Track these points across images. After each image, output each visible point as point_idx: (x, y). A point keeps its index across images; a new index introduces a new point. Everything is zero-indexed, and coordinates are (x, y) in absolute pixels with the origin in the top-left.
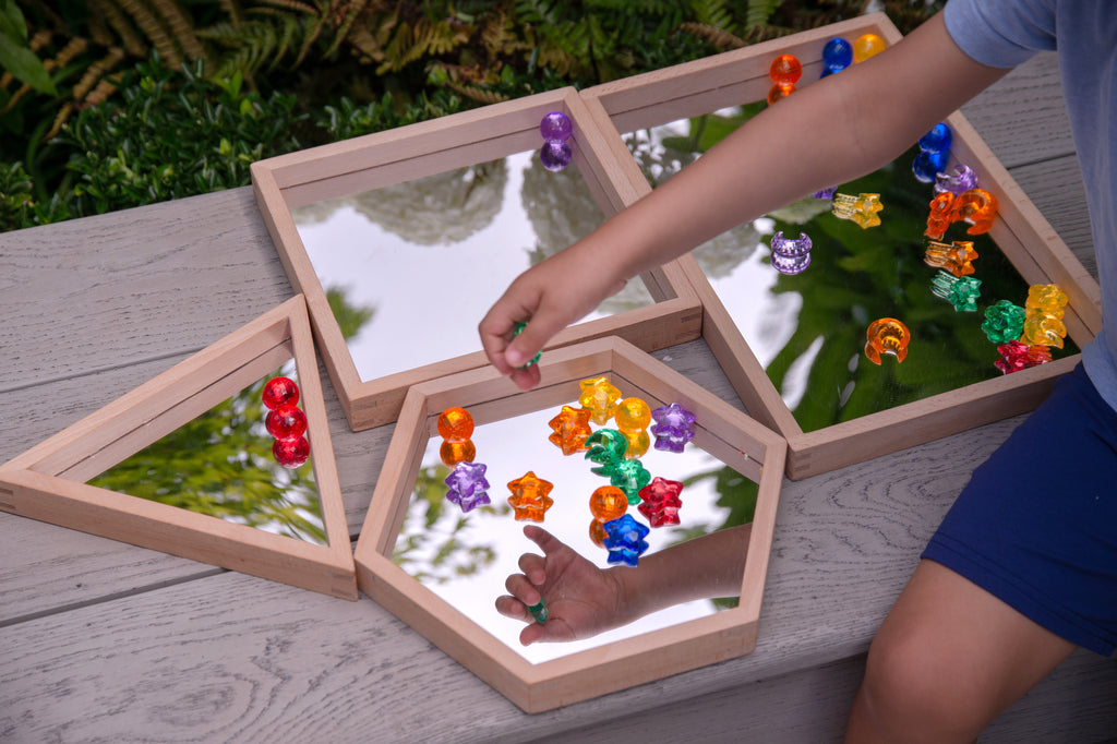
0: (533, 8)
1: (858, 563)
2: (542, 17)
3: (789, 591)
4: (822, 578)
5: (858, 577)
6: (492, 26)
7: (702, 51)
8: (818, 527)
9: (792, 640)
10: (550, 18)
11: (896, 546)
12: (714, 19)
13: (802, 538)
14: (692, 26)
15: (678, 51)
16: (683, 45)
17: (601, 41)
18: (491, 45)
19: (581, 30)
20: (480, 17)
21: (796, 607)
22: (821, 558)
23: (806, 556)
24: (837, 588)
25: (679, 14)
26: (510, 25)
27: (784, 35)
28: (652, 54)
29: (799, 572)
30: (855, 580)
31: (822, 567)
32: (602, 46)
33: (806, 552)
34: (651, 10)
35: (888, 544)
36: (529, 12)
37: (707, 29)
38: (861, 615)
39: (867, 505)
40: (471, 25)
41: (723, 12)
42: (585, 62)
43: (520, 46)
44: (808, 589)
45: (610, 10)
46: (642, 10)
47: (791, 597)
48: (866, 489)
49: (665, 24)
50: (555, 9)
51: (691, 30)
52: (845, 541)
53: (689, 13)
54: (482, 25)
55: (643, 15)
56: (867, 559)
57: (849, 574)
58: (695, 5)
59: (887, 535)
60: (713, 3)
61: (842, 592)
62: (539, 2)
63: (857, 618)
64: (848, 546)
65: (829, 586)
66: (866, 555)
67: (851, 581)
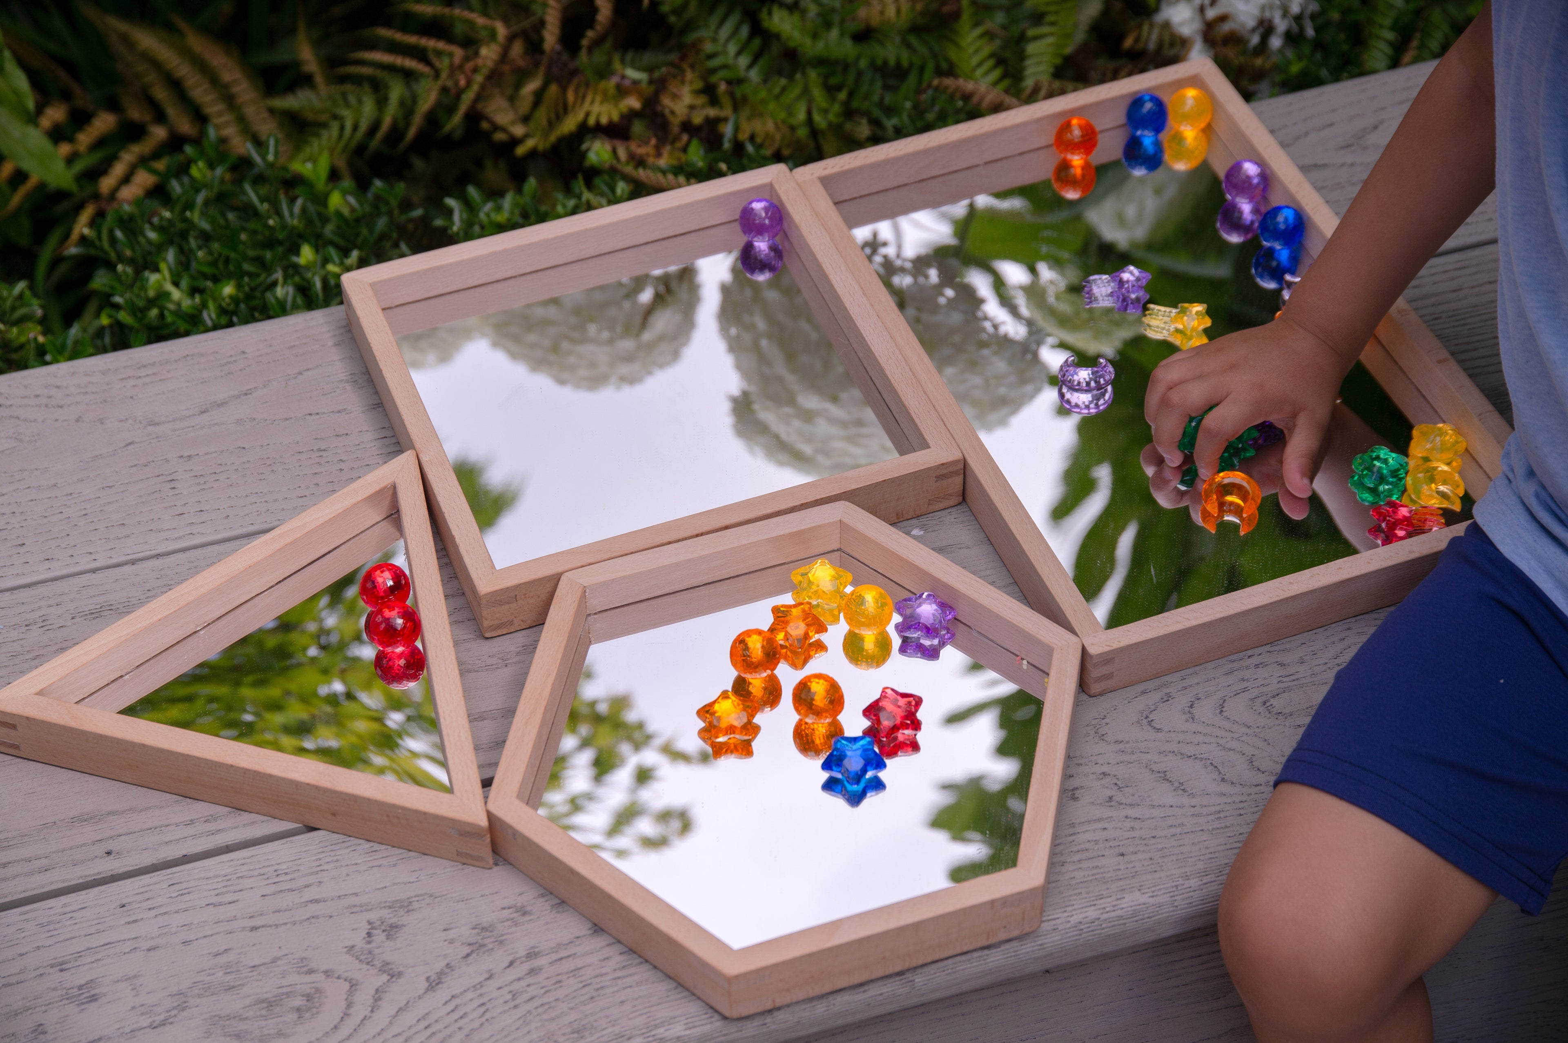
0: (730, 61)
1: (1181, 807)
2: (742, 74)
3: (1087, 846)
4: (1132, 828)
5: (1181, 825)
6: (673, 87)
7: (963, 116)
8: (1127, 757)
9: (1092, 913)
10: (754, 75)
11: (1232, 783)
12: (979, 73)
13: (1104, 774)
14: (949, 82)
15: (930, 116)
16: (937, 108)
17: (824, 105)
18: (673, 112)
19: (796, 91)
20: (656, 74)
21: (1097, 867)
22: (1128, 801)
23: (1111, 798)
24: (1153, 841)
25: (930, 67)
26: (699, 85)
27: (1074, 91)
28: (894, 120)
29: (1100, 820)
30: (1178, 830)
31: (1131, 812)
32: (825, 111)
33: (1109, 793)
34: (892, 62)
35: (1223, 780)
36: (725, 67)
37: (970, 86)
38: (1187, 878)
39: (1192, 726)
40: (644, 85)
41: (991, 63)
42: (802, 133)
43: (712, 112)
44: (1112, 844)
45: (836, 62)
46: (879, 62)
47: (1089, 855)
48: (1191, 706)
49: (912, 79)
50: (762, 62)
51: (946, 88)
52: (1164, 776)
53: (944, 65)
54: (660, 85)
55: (881, 69)
56: (1194, 802)
57: (1170, 822)
58: (952, 54)
59: (1220, 768)
60: (977, 51)
61: (1160, 846)
62: (739, 53)
63: (1181, 881)
64: (1167, 784)
65: (1141, 838)
66: (1192, 795)
67: (1173, 831)
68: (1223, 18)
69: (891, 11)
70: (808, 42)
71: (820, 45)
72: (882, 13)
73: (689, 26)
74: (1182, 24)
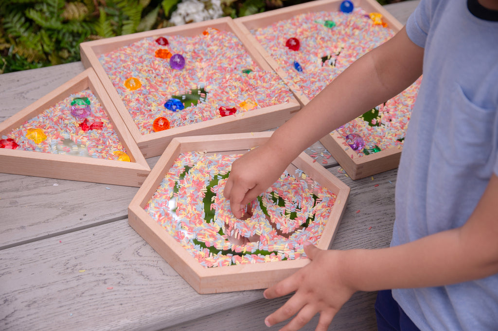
0: (17, 30)
1: (147, 285)
2: (21, 34)
3: (108, 301)
4: (127, 294)
5: (146, 292)
8: (127, 267)
10: (26, 34)
11: (167, 275)
12: (107, 35)
13: (118, 273)
14: (94, 37)
17: (48, 43)
21: (111, 310)
22: (126, 283)
23: (119, 282)
24: (134, 298)
29: (114, 291)
30: (145, 294)
31: (126, 288)
32: (48, 45)
33: (119, 280)
34: (76, 31)
35: (164, 274)
36: (15, 31)
38: (146, 312)
39: (154, 254)
41: (112, 33)
43: (7, 45)
44: (117, 300)
45: (54, 30)
46: (71, 31)
47: (108, 305)
50: (29, 30)
52: (141, 274)
55: (72, 33)
56: (151, 283)
57: (142, 291)
59: (163, 270)
60: (106, 29)
61: (136, 300)
62: (21, 27)
63: (144, 314)
64: (142, 276)
65: (130, 298)
66: (151, 280)
67: (142, 294)
68: (191, 21)
69: (77, 15)
70: (44, 22)
71: (48, 23)
72: (73, 15)
74: (178, 23)
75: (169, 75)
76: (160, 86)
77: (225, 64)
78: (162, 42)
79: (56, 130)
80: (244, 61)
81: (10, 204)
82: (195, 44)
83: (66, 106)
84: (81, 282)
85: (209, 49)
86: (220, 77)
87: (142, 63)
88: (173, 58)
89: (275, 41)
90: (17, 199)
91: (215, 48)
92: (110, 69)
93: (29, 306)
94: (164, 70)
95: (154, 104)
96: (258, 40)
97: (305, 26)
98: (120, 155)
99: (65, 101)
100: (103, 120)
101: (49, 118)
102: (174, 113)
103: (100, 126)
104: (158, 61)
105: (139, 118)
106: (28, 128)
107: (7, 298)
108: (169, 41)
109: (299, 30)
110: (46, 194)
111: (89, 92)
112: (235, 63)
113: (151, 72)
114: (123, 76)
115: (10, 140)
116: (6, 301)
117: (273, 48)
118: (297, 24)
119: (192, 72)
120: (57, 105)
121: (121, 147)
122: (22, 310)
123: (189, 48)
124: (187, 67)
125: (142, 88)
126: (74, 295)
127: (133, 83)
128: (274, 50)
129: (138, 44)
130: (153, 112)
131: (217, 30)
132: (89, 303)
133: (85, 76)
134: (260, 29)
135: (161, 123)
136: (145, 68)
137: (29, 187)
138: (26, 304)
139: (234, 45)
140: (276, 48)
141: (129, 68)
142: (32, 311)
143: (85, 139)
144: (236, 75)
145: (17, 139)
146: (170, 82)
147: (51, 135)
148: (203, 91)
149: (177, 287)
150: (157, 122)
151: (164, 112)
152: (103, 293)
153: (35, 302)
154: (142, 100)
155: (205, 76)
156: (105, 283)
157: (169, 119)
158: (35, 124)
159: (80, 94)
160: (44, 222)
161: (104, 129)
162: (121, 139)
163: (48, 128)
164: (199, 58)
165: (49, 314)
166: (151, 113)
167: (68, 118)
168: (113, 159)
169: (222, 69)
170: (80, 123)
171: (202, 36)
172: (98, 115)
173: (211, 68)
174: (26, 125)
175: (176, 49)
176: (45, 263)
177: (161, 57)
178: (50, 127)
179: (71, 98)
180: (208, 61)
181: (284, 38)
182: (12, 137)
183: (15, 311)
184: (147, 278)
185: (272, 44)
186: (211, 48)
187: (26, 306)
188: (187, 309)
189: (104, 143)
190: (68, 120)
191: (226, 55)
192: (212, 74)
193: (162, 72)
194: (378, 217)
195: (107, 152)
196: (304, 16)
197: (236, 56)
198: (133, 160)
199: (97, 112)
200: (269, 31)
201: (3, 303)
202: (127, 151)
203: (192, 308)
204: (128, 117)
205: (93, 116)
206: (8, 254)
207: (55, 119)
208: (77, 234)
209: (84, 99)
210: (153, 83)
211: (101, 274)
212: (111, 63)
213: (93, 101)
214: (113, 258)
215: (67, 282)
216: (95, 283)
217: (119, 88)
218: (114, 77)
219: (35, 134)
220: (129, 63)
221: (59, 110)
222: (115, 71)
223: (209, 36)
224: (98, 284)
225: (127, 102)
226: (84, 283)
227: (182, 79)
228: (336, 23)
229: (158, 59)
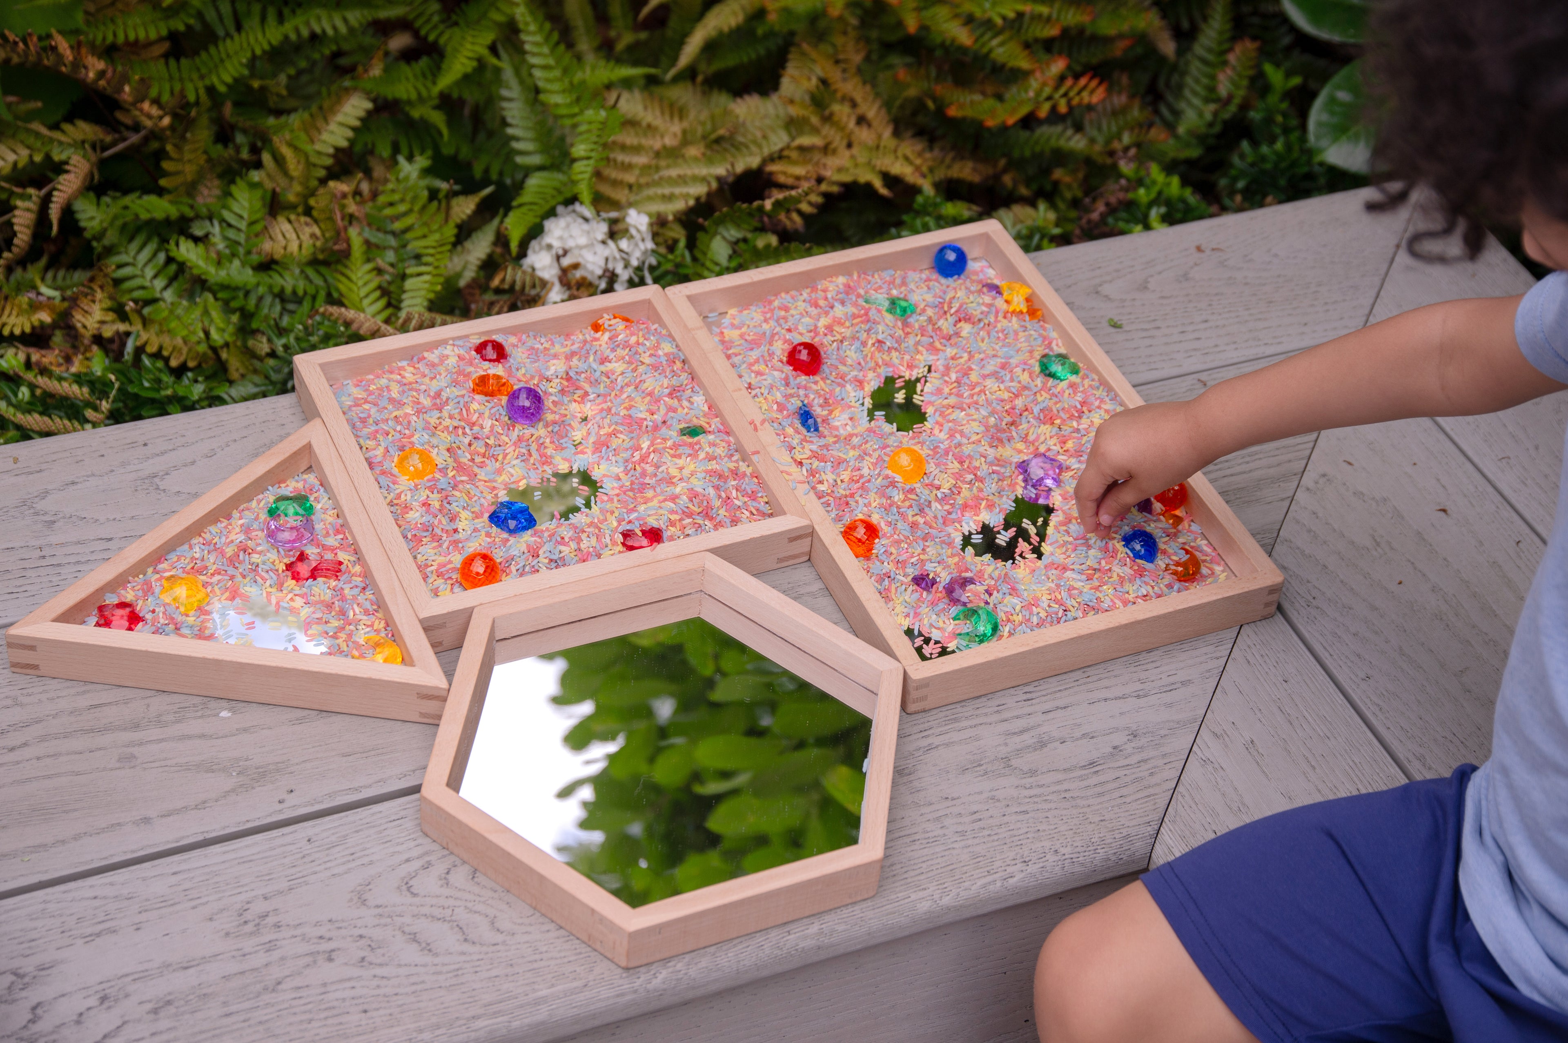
0: (147, 284)
1: (425, 965)
2: (158, 295)
3: (335, 1004)
4: (378, 987)
5: (423, 982)
6: (84, 303)
7: (343, 340)
8: (383, 921)
10: (168, 295)
11: (474, 943)
12: (366, 302)
13: (361, 936)
14: (334, 310)
15: (314, 339)
16: (321, 333)
17: (222, 325)
18: (85, 327)
19: (197, 312)
20: (69, 293)
21: (341, 1023)
22: (379, 961)
23: (363, 959)
24: (395, 998)
25: (322, 294)
26: (108, 303)
27: (444, 323)
28: (283, 341)
29: (350, 979)
30: (419, 987)
31: (379, 971)
32: (223, 330)
33: (362, 954)
34: (288, 290)
35: (466, 940)
36: (143, 288)
37: (350, 314)
38: (420, 1031)
39: (446, 891)
40: (57, 301)
41: (378, 293)
42: (202, 348)
43: (122, 327)
44: (357, 1001)
45: (237, 289)
46: (276, 290)
47: (335, 1012)
48: (448, 873)
49: (306, 305)
50: (175, 284)
51: (331, 314)
52: (414, 938)
53: (335, 295)
54: (74, 301)
55: (281, 296)
56: (437, 960)
57: (413, 979)
58: (343, 286)
59: (465, 929)
60: (365, 284)
61: (400, 1002)
62: (155, 276)
63: (415, 1035)
64: (415, 945)
65: (385, 996)
66: (436, 955)
67: (414, 988)
68: (576, 266)
69: (294, 247)
70: (212, 270)
71: (223, 273)
72: (285, 248)
73: (110, 251)
74: (543, 268)
75: (504, 438)
76: (482, 466)
77: (640, 412)
78: (490, 353)
79: (232, 578)
80: (685, 403)
81: (119, 760)
82: (569, 357)
83: (256, 519)
84: (276, 955)
85: (603, 368)
86: (627, 445)
87: (440, 410)
88: (514, 396)
89: (764, 348)
90: (135, 750)
91: (617, 367)
92: (363, 421)
93: (155, 1011)
94: (492, 426)
95: (464, 514)
96: (723, 342)
97: (839, 311)
98: (377, 645)
99: (254, 504)
100: (342, 556)
101: (216, 550)
102: (512, 540)
103: (336, 570)
104: (478, 403)
105: (428, 551)
106: (167, 574)
107: (107, 991)
108: (508, 349)
109: (823, 322)
110: (202, 736)
111: (311, 478)
112: (663, 409)
113: (460, 431)
114: (393, 442)
115: (122, 605)
116: (103, 999)
117: (756, 368)
118: (822, 303)
119: (560, 430)
120: (236, 514)
121: (383, 624)
122: (139, 1021)
123: (556, 367)
124: (549, 417)
125: (437, 476)
126: (259, 987)
127: (415, 461)
128: (759, 373)
129: (432, 357)
130: (461, 536)
131: (626, 320)
132: (291, 1007)
133: (304, 442)
134: (733, 311)
135: (479, 567)
136: (447, 422)
137: (164, 718)
138: (149, 1006)
139: (663, 360)
140: (762, 367)
141: (409, 422)
142: (164, 1024)
143: (299, 602)
144: (665, 440)
145: (140, 603)
146: (504, 458)
147: (218, 592)
148: (586, 478)
149: (494, 973)
150: (469, 562)
151: (488, 535)
152: (325, 985)
153: (169, 1003)
154: (437, 505)
155: (592, 439)
156: (330, 960)
157: (498, 556)
158: (183, 562)
159: (290, 487)
160: (196, 807)
161: (343, 578)
162: (380, 605)
163: (213, 575)
164: (580, 392)
165: (201, 1032)
166: (456, 536)
167: (259, 549)
168: (362, 656)
169: (632, 423)
170: (287, 561)
171: (589, 334)
172: (332, 541)
173: (607, 421)
174: (161, 567)
175: (523, 371)
176: (194, 908)
177: (486, 394)
178: (217, 572)
179: (269, 497)
180: (600, 399)
181: (786, 341)
182: (129, 596)
183: (124, 1023)
184: (428, 948)
185: (755, 354)
186: (609, 366)
187: (148, 1013)
188: (516, 1024)
189: (342, 613)
190: (260, 553)
191: (644, 386)
192: (609, 435)
193: (487, 431)
194: (975, 808)
195: (350, 636)
196: (841, 280)
197: (667, 391)
198: (407, 660)
199: (327, 534)
200: (754, 315)
201: (97, 1003)
202: (395, 637)
203: (527, 1021)
204: (400, 549)
205: (318, 546)
206: (112, 884)
207: (230, 551)
208: (270, 839)
209: (300, 499)
210: (465, 458)
211: (321, 937)
212: (367, 406)
213: (321, 503)
214: (351, 900)
215: (244, 955)
216: (309, 959)
217: (383, 473)
218: (371, 443)
219: (181, 591)
220: (409, 410)
221: (238, 530)
222: (373, 428)
223: (607, 335)
224: (315, 962)
225: (399, 508)
226: (283, 959)
227: (534, 447)
228: (916, 305)
229: (478, 397)
